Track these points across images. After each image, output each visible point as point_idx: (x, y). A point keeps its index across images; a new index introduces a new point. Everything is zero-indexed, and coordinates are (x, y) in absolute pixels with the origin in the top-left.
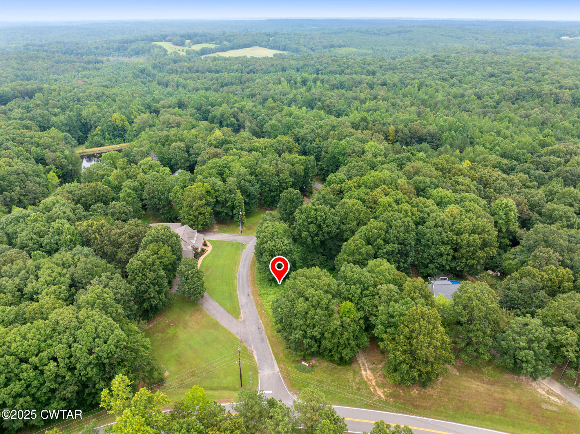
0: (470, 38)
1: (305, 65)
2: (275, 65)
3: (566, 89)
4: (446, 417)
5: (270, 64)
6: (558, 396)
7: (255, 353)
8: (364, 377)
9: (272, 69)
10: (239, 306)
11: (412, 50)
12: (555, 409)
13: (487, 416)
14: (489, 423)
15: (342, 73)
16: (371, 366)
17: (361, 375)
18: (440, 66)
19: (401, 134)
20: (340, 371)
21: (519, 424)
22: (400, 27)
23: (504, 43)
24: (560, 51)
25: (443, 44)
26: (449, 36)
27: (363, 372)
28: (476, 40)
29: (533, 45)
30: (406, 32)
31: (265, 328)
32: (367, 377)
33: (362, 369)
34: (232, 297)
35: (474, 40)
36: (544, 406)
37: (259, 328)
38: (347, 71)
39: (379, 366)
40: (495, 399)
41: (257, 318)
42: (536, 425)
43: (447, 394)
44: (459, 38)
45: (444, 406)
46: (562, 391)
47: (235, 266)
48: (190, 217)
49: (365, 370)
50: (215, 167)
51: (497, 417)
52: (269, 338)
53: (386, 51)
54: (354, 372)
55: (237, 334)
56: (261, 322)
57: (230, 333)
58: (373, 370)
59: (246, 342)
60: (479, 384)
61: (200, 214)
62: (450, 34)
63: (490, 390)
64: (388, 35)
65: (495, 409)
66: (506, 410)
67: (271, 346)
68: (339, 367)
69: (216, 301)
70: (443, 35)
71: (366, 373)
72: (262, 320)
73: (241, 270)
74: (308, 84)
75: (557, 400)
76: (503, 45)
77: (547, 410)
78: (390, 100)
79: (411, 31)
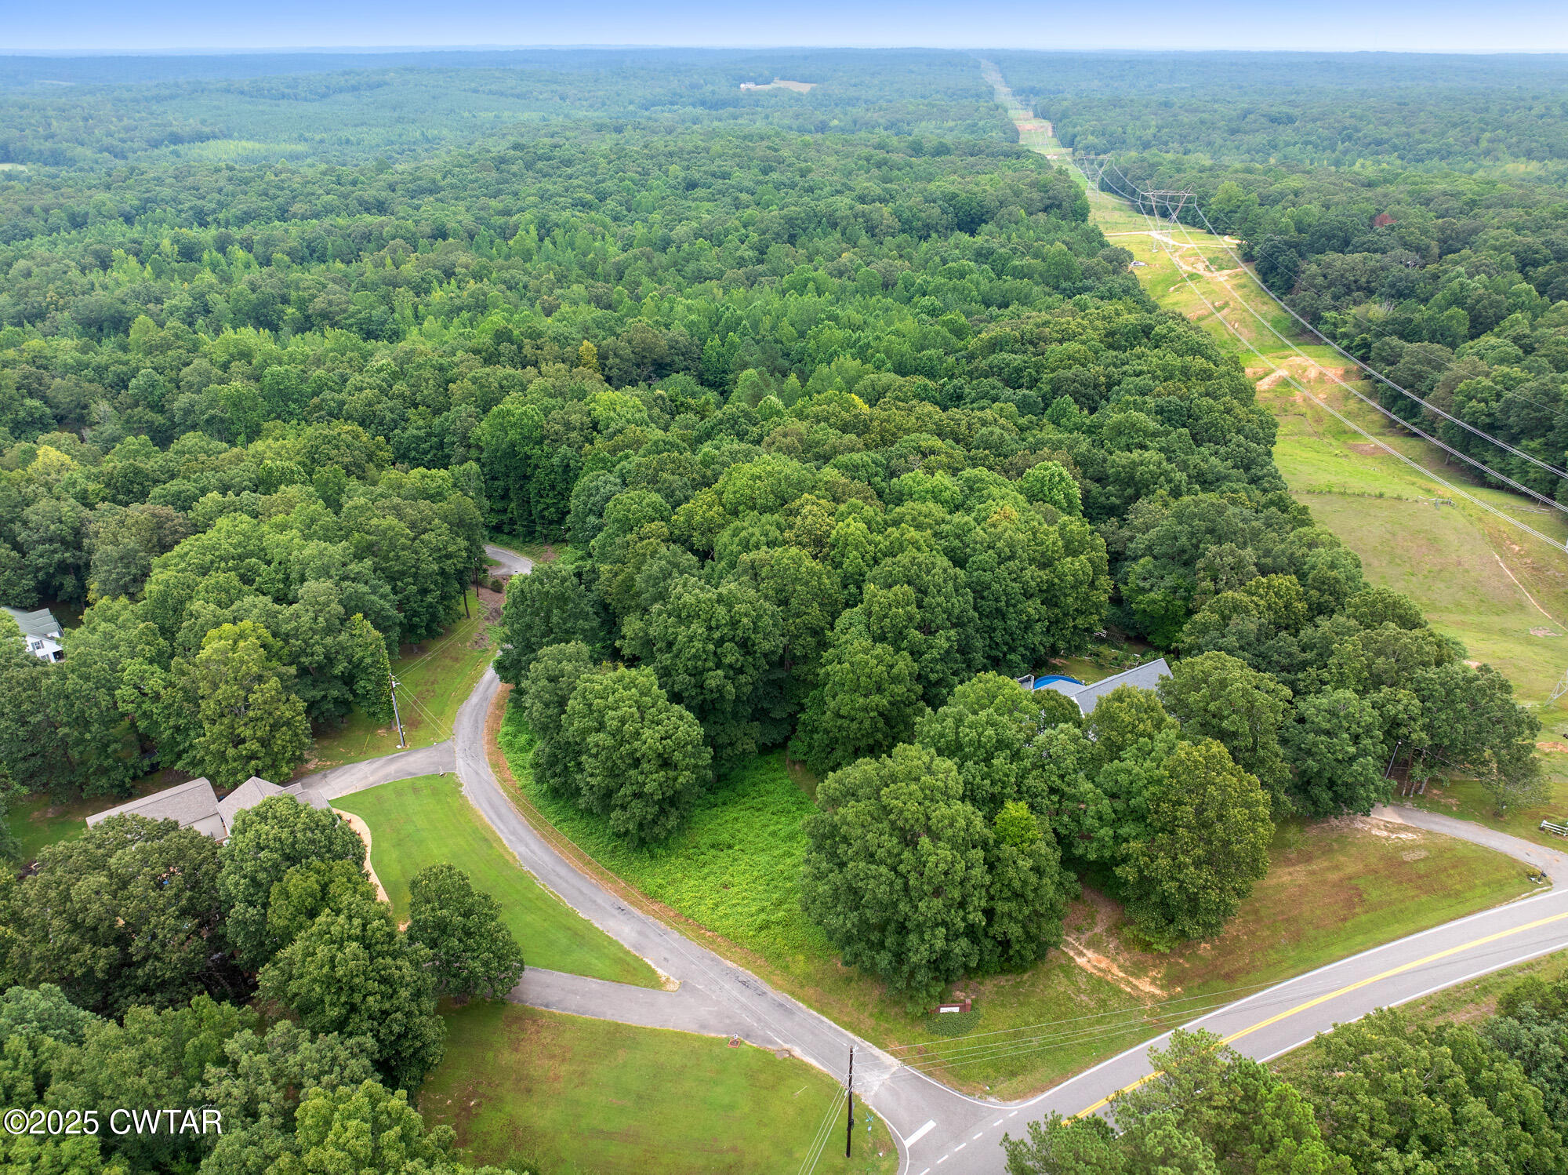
0: (545, 95)
1: (147, 200)
2: (37, 209)
3: (874, 201)
4: (1293, 967)
5: (17, 208)
6: (1406, 829)
7: (797, 1052)
8: (1091, 970)
9: (31, 223)
10: (627, 953)
11: (418, 134)
12: (1423, 854)
13: (1348, 924)
14: (1359, 939)
15: (283, 215)
16: (1084, 937)
17: (1082, 969)
18: (551, 171)
19: (618, 361)
20: (1033, 985)
21: (1401, 911)
22: (345, 73)
23: (631, 103)
24: (767, 117)
25: (491, 115)
26: (490, 92)
27: (1080, 961)
28: (562, 98)
29: (694, 106)
30: (371, 87)
31: (756, 973)
32: (1095, 967)
33: (1072, 953)
34: (582, 937)
35: (557, 99)
36: (1408, 857)
37: (744, 983)
38: (298, 207)
39: (1098, 930)
40: (1334, 885)
41: (713, 960)
42: (1424, 898)
43: (1258, 920)
44: (518, 97)
45: (1272, 947)
46: (1401, 816)
47: (491, 847)
48: (245, 750)
49: (1081, 954)
50: (212, 562)
51: (1364, 918)
52: (793, 994)
53: (348, 141)
54: (1064, 971)
55: (703, 1027)
56: (729, 963)
57: (683, 1036)
58: (1093, 944)
59: (747, 1036)
60: (1291, 869)
61: (275, 727)
62: (493, 87)
63: (1314, 873)
64: (324, 96)
65: (1350, 904)
66: (1365, 896)
67: (822, 1012)
68: (1025, 977)
69: (547, 967)
70: (475, 91)
71: (1088, 960)
72: (727, 958)
73: (522, 849)
74: (206, 256)
75: (1410, 836)
76: (631, 108)
77: (1416, 861)
78: (494, 275)
79: (386, 84)
